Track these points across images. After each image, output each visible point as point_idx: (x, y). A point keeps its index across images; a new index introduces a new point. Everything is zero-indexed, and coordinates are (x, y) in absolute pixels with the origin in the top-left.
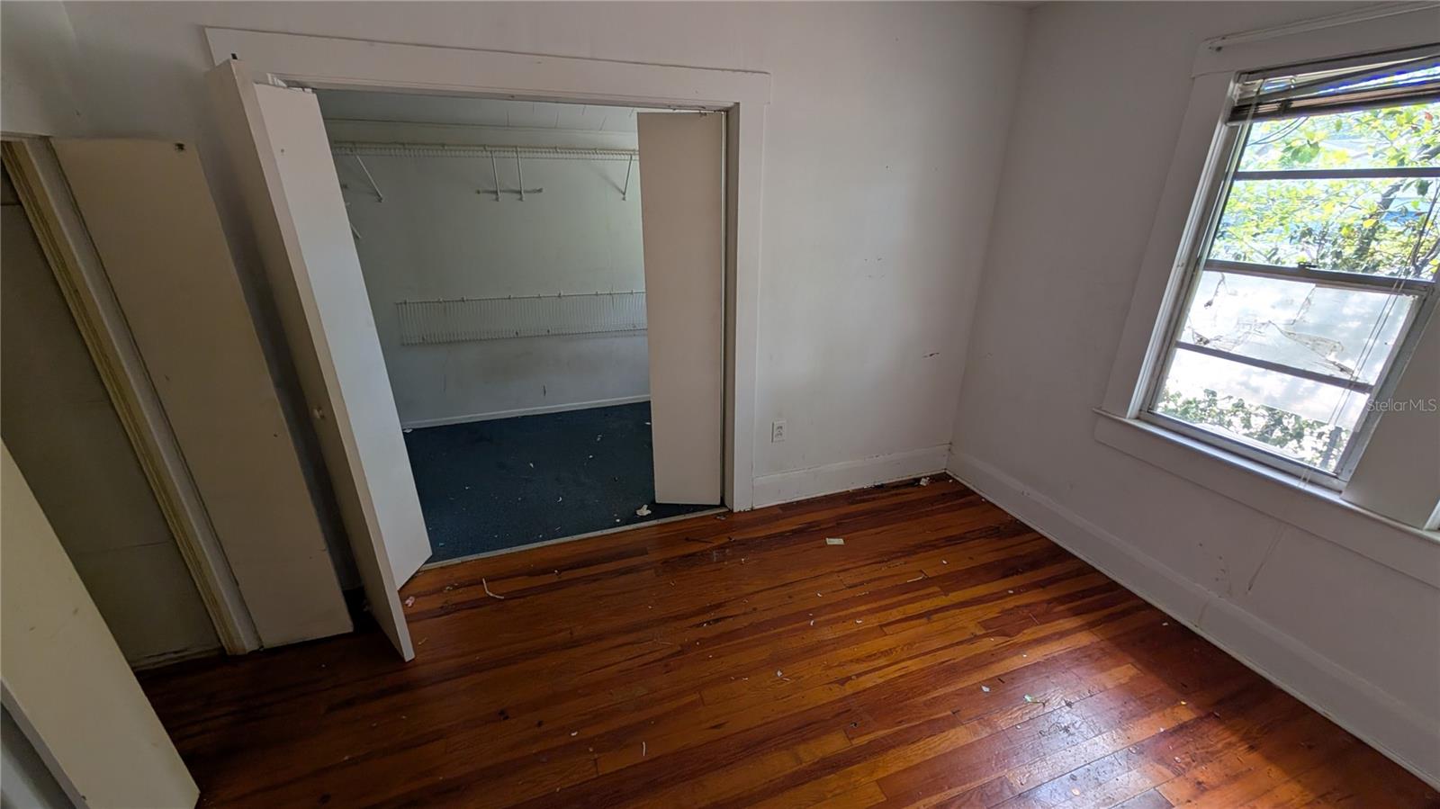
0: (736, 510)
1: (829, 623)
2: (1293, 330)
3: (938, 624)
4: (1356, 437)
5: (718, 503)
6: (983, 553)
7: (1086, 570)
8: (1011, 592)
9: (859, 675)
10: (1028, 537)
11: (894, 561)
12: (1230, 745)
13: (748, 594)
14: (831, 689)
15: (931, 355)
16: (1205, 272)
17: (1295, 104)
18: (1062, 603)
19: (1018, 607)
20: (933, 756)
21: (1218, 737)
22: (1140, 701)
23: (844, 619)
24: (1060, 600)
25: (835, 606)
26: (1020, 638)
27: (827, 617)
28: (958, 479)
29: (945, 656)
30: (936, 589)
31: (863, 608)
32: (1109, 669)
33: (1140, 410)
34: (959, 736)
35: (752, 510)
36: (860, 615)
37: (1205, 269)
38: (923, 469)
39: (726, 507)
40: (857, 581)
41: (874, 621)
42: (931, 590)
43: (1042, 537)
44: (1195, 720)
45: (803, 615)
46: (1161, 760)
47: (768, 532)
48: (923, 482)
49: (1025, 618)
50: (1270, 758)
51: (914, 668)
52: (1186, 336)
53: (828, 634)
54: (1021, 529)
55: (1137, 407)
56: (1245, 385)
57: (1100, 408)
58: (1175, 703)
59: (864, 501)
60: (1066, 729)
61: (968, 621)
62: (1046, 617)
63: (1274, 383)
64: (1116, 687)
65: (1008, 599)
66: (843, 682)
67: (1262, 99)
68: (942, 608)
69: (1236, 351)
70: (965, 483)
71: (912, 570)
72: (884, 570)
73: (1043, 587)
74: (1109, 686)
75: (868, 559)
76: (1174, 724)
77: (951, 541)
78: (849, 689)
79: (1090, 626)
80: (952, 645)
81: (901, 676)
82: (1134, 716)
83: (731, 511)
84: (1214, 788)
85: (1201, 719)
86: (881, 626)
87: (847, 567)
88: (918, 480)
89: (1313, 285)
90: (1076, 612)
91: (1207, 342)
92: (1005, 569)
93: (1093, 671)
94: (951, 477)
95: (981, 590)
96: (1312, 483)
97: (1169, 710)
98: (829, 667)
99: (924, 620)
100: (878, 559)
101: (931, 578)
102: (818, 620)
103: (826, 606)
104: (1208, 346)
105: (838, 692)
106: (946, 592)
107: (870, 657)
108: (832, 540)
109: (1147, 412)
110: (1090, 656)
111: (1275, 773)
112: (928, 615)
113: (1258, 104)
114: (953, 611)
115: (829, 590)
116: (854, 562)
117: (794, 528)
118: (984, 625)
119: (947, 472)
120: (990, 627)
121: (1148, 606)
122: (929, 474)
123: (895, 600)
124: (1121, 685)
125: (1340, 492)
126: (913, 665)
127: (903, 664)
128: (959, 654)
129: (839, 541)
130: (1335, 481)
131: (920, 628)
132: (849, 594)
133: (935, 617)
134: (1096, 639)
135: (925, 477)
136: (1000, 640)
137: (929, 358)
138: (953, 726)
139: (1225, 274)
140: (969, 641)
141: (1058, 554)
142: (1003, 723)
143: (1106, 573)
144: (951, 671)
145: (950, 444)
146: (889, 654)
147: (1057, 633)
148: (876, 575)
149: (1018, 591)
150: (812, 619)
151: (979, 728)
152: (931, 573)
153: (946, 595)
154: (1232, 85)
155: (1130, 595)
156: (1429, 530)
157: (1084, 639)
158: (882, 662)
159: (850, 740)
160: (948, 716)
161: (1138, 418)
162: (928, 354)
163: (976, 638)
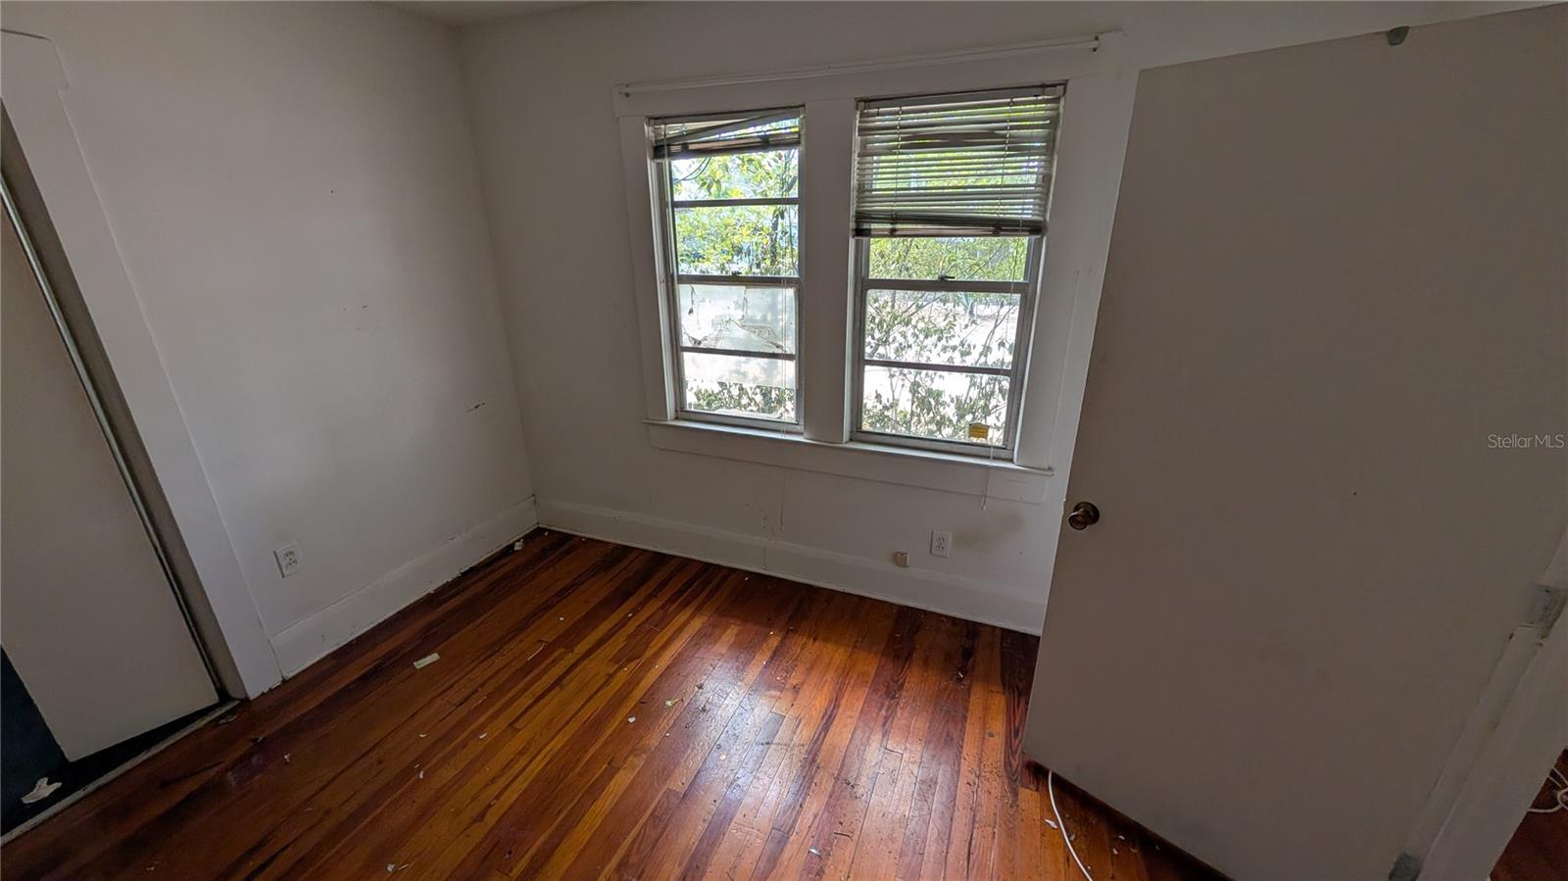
0: (253, 694)
1: (444, 760)
2: (745, 323)
3: (572, 684)
4: (798, 392)
5: (214, 698)
6: (599, 589)
7: (685, 563)
8: (630, 615)
9: (497, 797)
10: (631, 557)
11: (505, 647)
12: (804, 646)
13: (309, 799)
14: (468, 836)
15: (477, 407)
16: (680, 286)
17: (691, 147)
18: (674, 601)
19: (639, 626)
20: (600, 820)
21: (797, 643)
22: (745, 648)
23: (464, 744)
24: (672, 600)
25: (446, 738)
26: (649, 653)
27: (440, 755)
28: (553, 528)
29: (587, 713)
30: (561, 650)
31: (482, 720)
32: (720, 637)
33: (676, 411)
34: (622, 780)
35: (284, 681)
36: (481, 729)
37: (678, 283)
38: (512, 534)
39: (234, 699)
40: (467, 692)
41: (501, 723)
42: (556, 654)
43: (645, 551)
44: (781, 641)
45: (409, 771)
46: (770, 687)
47: (322, 698)
48: (518, 547)
49: (648, 632)
50: (826, 640)
51: (559, 746)
52: (686, 342)
53: (447, 774)
54: (624, 551)
55: (673, 410)
56: (738, 372)
57: (648, 419)
58: (767, 637)
59: (453, 596)
60: (704, 710)
61: (598, 665)
62: (663, 621)
63: (755, 366)
64: (729, 649)
65: (630, 622)
66: (481, 816)
67: (671, 141)
68: (571, 666)
69: (719, 346)
70: (562, 530)
71: (527, 646)
72: (498, 661)
73: (656, 596)
74: (724, 650)
75: (473, 661)
76: (769, 654)
77: (563, 594)
78: (491, 819)
79: (698, 610)
80: (588, 700)
81: (548, 763)
82: (746, 664)
83: (246, 701)
84: (803, 684)
85: (784, 638)
86: (510, 725)
87: (451, 682)
88: (513, 545)
89: (744, 287)
90: (686, 604)
91: (700, 343)
92: (619, 597)
93: (710, 646)
94: (545, 530)
95: (604, 627)
96: (788, 433)
97: (765, 644)
98: (458, 813)
99: (558, 688)
100: (489, 652)
101: (552, 643)
102: (426, 768)
103: (436, 743)
104: (701, 346)
105: (478, 832)
106: (570, 648)
107: (508, 765)
108: (420, 661)
109: (681, 412)
110: (705, 635)
111: (830, 647)
112: (558, 682)
113: (669, 145)
114: (585, 662)
115: (436, 721)
116: (457, 674)
117: (363, 672)
118: (615, 660)
119: (541, 526)
120: (620, 660)
121: (733, 570)
122: (521, 536)
123: (520, 686)
124: (732, 645)
125: (802, 434)
126: (557, 744)
127: (548, 748)
128: (599, 703)
129: (434, 657)
130: (798, 427)
131: (555, 699)
132: (463, 711)
133: (565, 681)
134: (705, 619)
135: (518, 541)
136: (632, 665)
137: (475, 411)
138: (612, 777)
139: (693, 285)
140: (607, 683)
141: (660, 559)
142: (653, 741)
143: (698, 558)
144: (597, 723)
145: (534, 495)
146: (528, 749)
147: (676, 631)
148: (490, 672)
149: (635, 611)
150: (420, 771)
151: (636, 760)
152: (549, 638)
153: (572, 651)
154: (646, 127)
155: (718, 567)
156: (846, 443)
157: (697, 624)
158: (523, 762)
159: (507, 875)
160: (606, 768)
161: (677, 418)
162: (472, 407)
163: (611, 676)
